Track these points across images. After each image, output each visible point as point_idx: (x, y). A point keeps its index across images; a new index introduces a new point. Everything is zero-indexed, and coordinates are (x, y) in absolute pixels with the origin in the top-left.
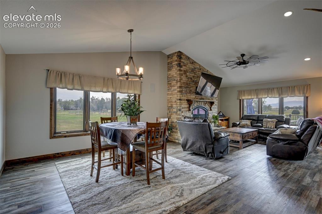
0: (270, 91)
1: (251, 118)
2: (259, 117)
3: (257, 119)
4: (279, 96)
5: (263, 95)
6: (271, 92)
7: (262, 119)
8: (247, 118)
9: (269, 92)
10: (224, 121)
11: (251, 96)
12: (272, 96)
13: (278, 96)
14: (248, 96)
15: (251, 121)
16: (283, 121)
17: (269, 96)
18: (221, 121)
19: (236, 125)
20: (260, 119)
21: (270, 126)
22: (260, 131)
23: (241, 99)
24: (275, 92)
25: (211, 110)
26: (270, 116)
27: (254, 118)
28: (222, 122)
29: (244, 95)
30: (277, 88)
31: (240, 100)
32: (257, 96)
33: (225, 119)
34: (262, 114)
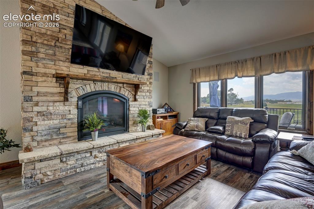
0: (240, 65)
1: (208, 114)
2: (221, 113)
3: (217, 117)
4: (256, 73)
5: (227, 74)
6: (242, 67)
7: (225, 115)
8: (201, 115)
9: (238, 68)
10: (168, 120)
11: (210, 76)
12: (244, 75)
13: (253, 74)
14: (205, 77)
15: (207, 119)
16: (264, 121)
17: (239, 75)
18: (162, 119)
19: (180, 127)
20: (222, 116)
21: (238, 133)
22: (218, 142)
23: (194, 81)
24: (249, 66)
25: (135, 100)
26: (239, 110)
27: (212, 115)
28: (165, 121)
29: (200, 77)
30: (253, 59)
31: (194, 84)
32: (219, 76)
33: (169, 116)
34: (226, 106)
